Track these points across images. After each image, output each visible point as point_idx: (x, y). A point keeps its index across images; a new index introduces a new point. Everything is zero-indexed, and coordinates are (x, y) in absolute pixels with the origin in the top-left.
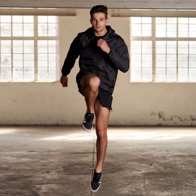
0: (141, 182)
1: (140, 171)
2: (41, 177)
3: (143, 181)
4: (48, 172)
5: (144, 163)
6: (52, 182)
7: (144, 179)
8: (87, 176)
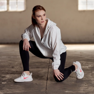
0: (89, 73)
1: (87, 66)
2: (7, 70)
3: (91, 71)
4: (13, 67)
5: (90, 61)
6: (15, 73)
7: (92, 70)
8: (44, 69)
